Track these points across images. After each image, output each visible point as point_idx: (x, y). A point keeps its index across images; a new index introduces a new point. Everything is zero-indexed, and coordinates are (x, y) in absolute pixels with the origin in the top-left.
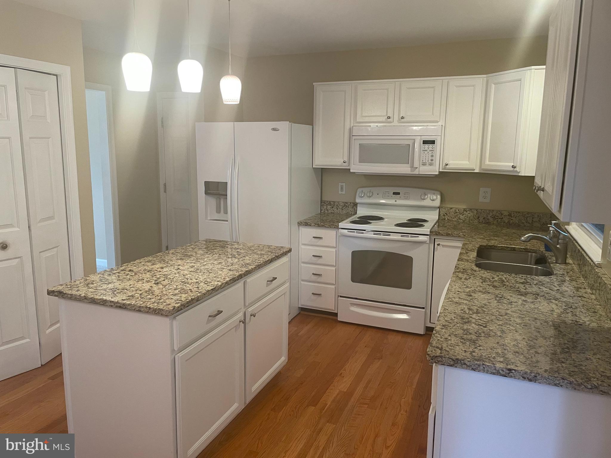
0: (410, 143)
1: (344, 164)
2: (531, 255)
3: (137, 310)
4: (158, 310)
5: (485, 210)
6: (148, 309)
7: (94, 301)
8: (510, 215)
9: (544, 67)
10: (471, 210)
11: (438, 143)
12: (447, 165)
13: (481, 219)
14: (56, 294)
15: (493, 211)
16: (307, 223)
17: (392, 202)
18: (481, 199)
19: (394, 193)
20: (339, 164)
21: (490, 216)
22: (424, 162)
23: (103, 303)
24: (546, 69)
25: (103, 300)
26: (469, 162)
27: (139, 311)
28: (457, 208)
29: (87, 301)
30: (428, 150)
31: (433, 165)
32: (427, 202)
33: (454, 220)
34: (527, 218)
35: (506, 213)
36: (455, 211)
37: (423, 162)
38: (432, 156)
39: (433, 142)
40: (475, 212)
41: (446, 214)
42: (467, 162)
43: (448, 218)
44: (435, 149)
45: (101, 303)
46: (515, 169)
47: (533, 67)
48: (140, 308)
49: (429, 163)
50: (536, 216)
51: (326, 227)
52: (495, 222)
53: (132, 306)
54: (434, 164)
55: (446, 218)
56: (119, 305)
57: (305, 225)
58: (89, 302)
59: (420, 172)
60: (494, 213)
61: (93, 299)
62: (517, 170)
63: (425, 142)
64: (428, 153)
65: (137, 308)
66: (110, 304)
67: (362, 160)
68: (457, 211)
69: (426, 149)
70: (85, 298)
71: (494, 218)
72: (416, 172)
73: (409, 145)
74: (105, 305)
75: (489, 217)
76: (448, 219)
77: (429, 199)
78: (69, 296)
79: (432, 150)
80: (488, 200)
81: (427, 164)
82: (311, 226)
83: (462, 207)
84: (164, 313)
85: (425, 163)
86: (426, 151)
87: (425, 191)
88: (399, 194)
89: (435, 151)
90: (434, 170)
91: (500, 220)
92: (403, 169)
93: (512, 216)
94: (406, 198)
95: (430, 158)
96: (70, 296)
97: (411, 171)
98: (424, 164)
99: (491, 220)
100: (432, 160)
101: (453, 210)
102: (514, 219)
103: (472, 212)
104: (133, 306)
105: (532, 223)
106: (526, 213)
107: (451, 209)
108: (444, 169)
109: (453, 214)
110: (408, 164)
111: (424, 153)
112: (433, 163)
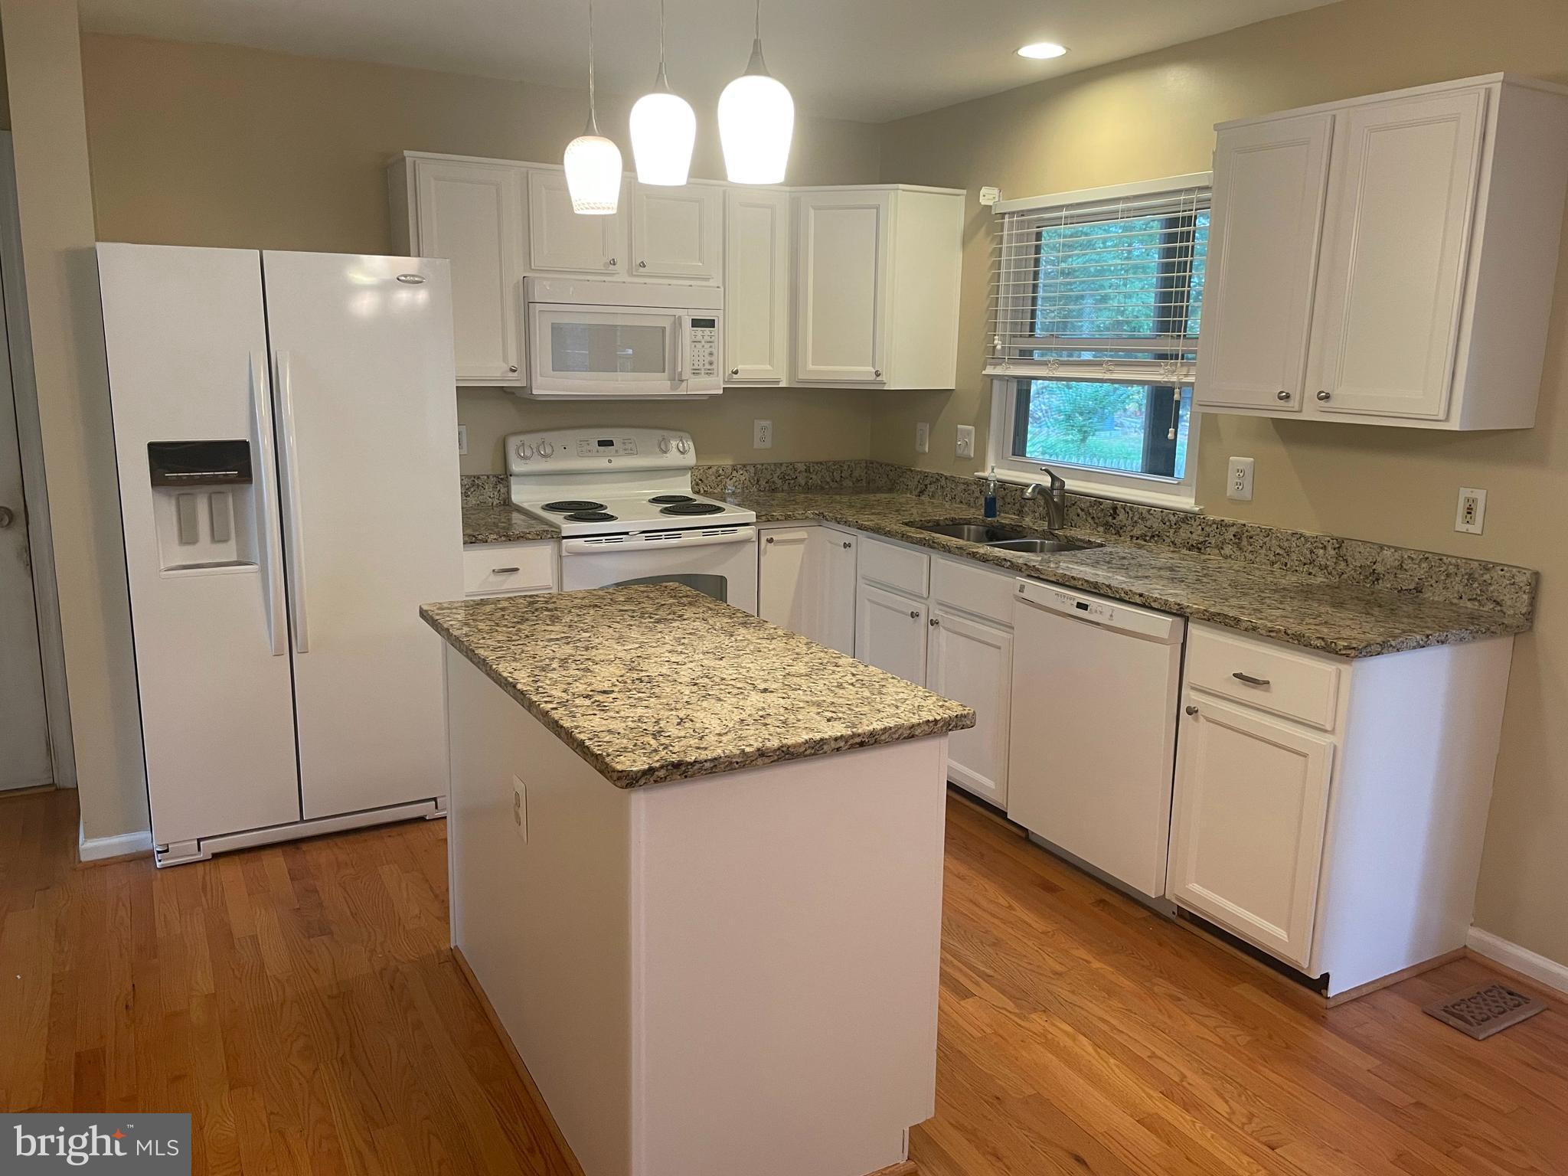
0: (667, 323)
1: (511, 374)
2: (969, 530)
3: (905, 738)
4: (955, 719)
5: (768, 464)
6: (931, 725)
7: (787, 755)
8: (807, 470)
9: (964, 192)
10: (744, 466)
11: (719, 324)
12: (736, 373)
13: (763, 482)
14: (662, 773)
15: (781, 464)
16: (474, 536)
17: (601, 463)
18: (757, 444)
19: (601, 443)
20: (498, 374)
21: (777, 475)
22: (696, 367)
23: (816, 749)
24: (967, 196)
25: (815, 742)
26: (773, 367)
27: (911, 737)
28: (720, 466)
29: (767, 760)
30: (703, 343)
31: (713, 374)
32: (673, 458)
33: (716, 491)
34: (833, 473)
35: (801, 467)
36: (717, 471)
37: (694, 368)
38: (711, 354)
39: (710, 324)
40: (752, 470)
41: (701, 480)
42: (769, 367)
43: (706, 489)
44: (717, 340)
45: (808, 752)
46: (879, 379)
47: (901, 186)
48: (912, 730)
49: (705, 369)
50: (846, 468)
51: (530, 539)
52: (786, 487)
53: (893, 730)
54: (715, 372)
55: (701, 489)
56: (858, 740)
57: (471, 543)
58: (772, 762)
59: (691, 391)
60: (783, 468)
61: (784, 749)
62: (884, 379)
63: (696, 323)
64: (703, 346)
65: (905, 732)
66: (833, 745)
67: (560, 364)
68: (721, 472)
69: (699, 338)
70: (761, 753)
71: (783, 478)
72: (682, 391)
73: (664, 329)
74: (821, 752)
75: (775, 479)
76: (705, 491)
77: (675, 450)
78: (708, 765)
79: (711, 340)
80: (768, 444)
81: (703, 372)
82: (486, 542)
83: (728, 462)
84: (968, 723)
85: (698, 370)
86: (700, 342)
87: (665, 433)
88: (610, 443)
89: (716, 343)
90: (713, 385)
91: (793, 481)
92: (653, 385)
93: (811, 471)
94: (630, 453)
95: (708, 359)
96: (712, 765)
97: (672, 389)
98: (696, 372)
99: (779, 482)
100: (711, 363)
101: (714, 470)
102: (814, 477)
103: (746, 471)
104: (896, 731)
105: (841, 481)
106: (831, 463)
107: (710, 468)
108: (728, 381)
109: (714, 478)
110: (664, 372)
111: (695, 346)
112: (713, 369)
